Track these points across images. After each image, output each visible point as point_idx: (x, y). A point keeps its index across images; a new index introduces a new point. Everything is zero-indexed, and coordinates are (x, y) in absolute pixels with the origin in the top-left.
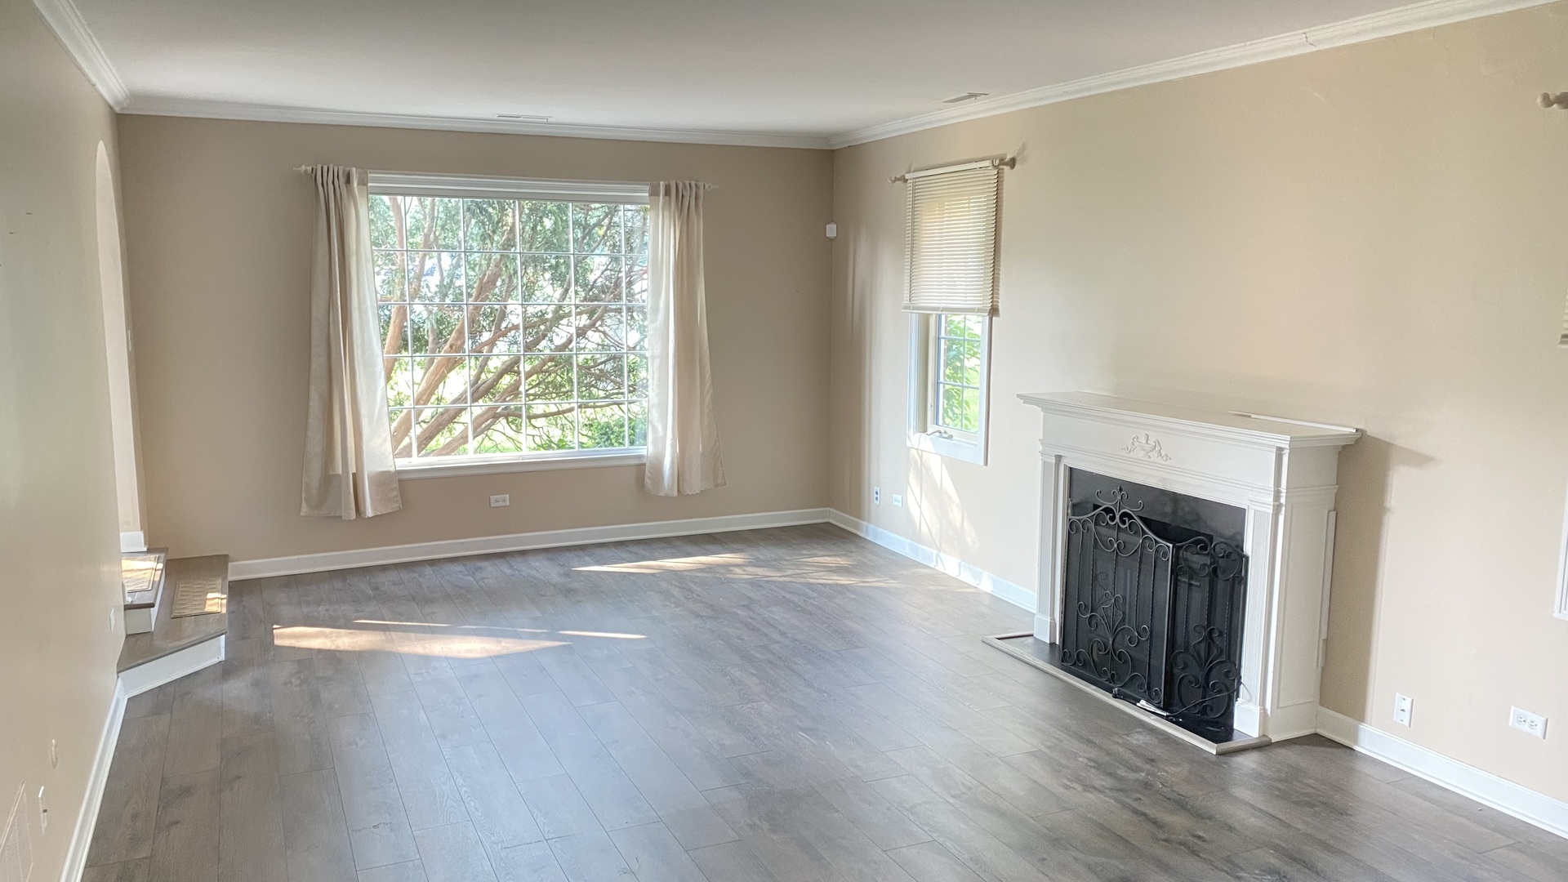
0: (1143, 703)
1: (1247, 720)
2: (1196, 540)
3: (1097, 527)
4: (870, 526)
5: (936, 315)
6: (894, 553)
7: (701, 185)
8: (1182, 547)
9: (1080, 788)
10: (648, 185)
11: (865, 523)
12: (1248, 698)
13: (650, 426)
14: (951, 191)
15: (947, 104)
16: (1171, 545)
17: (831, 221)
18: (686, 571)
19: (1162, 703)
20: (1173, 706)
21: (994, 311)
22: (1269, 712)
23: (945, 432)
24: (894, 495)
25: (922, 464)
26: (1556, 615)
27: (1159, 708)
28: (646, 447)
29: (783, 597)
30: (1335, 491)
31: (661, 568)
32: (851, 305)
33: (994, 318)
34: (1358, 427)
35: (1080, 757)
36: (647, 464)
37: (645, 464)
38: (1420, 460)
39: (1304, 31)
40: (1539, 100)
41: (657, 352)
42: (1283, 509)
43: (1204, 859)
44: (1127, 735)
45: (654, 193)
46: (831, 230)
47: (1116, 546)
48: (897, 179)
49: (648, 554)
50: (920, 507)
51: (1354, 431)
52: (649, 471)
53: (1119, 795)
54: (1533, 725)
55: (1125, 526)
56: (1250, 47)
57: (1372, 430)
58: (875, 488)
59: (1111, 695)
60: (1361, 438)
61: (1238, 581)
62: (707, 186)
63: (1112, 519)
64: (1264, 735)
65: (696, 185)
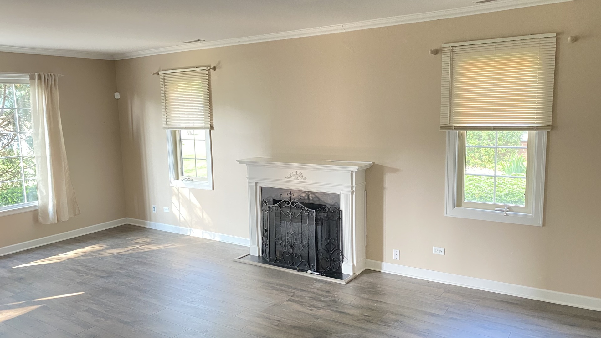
0: (309, 271)
1: (347, 269)
2: (323, 207)
3: (282, 209)
4: (151, 222)
5: (179, 130)
6: (167, 232)
7: (56, 74)
8: (318, 210)
9: (315, 309)
10: (28, 74)
11: (148, 222)
12: (347, 261)
13: (39, 191)
14: (184, 79)
15: (185, 43)
16: (314, 211)
17: (116, 92)
18: (76, 257)
19: (315, 270)
20: (319, 270)
21: (212, 128)
22: (355, 265)
23: (189, 179)
24: (164, 208)
25: (179, 192)
26: (445, 215)
27: (314, 271)
28: (38, 201)
29: (135, 260)
30: (365, 184)
31: (62, 258)
32: (131, 127)
33: (212, 131)
34: (373, 161)
35: (305, 297)
36: (39, 210)
37: (38, 210)
38: (394, 170)
39: (343, 24)
40: (429, 52)
41: (39, 154)
42: (355, 192)
43: (374, 323)
44: (313, 284)
45: (32, 78)
46: (117, 95)
47: (290, 214)
48: (154, 74)
49: (49, 254)
50: (179, 211)
51: (371, 163)
52: (40, 213)
53: (329, 308)
54: (441, 252)
55: (294, 206)
56: (321, 29)
57: (377, 162)
58: (153, 206)
59: (297, 271)
60: (373, 165)
61: (339, 220)
62: (59, 75)
63: (288, 204)
64: (354, 273)
65: (54, 75)
